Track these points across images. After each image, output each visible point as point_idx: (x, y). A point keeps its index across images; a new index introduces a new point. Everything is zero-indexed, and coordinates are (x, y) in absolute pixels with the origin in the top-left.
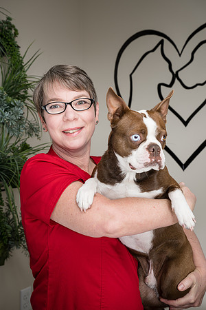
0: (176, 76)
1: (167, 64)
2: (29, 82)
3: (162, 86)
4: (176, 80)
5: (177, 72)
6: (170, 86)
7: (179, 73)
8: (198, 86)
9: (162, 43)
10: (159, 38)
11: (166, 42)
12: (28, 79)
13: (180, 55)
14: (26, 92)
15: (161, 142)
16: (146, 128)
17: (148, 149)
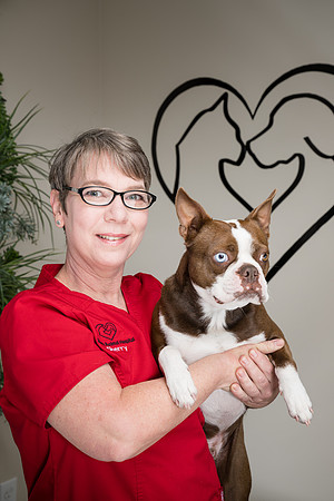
0: (246, 148)
1: (234, 130)
2: (20, 155)
3: (225, 164)
4: (247, 154)
5: (249, 142)
6: (238, 163)
7: (252, 143)
8: (281, 165)
9: (225, 97)
10: (220, 91)
11: (231, 96)
12: (17, 150)
13: (253, 117)
14: (14, 170)
15: (259, 262)
16: (236, 243)
17: (238, 273)
